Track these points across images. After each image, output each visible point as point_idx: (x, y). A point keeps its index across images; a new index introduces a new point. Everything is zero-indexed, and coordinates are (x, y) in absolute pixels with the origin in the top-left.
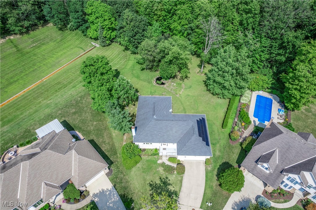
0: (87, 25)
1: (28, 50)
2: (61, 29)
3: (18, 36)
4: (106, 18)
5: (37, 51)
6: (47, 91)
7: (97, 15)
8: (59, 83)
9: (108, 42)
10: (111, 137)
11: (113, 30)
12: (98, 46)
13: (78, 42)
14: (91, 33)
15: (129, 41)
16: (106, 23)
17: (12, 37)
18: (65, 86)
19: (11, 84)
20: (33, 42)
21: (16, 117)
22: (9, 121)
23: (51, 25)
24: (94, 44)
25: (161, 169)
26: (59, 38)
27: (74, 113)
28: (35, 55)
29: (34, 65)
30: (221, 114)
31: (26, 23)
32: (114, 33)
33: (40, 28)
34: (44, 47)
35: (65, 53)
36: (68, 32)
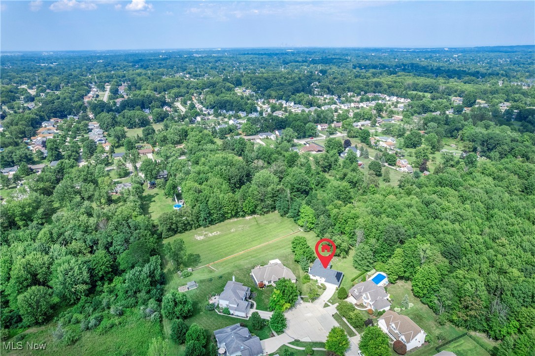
0: (299, 217)
1: (262, 224)
2: (282, 216)
3: (259, 216)
4: (311, 217)
5: (267, 226)
6: (271, 248)
7: (306, 214)
8: (278, 246)
9: (308, 230)
10: (299, 272)
11: (313, 223)
12: (302, 230)
13: (290, 226)
14: (300, 222)
15: (320, 232)
16: (310, 219)
17: (255, 216)
18: (281, 248)
19: (254, 241)
20: (266, 221)
21: (256, 256)
22: (254, 257)
23: (276, 212)
24: (300, 229)
25: (317, 287)
26: (280, 221)
27: (284, 260)
28: (266, 228)
29: (265, 234)
30: (354, 276)
31: (265, 210)
32: (313, 226)
33: (270, 213)
34: (271, 225)
35: (282, 231)
36: (286, 218)
